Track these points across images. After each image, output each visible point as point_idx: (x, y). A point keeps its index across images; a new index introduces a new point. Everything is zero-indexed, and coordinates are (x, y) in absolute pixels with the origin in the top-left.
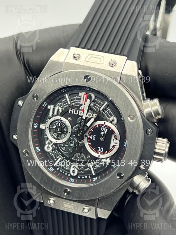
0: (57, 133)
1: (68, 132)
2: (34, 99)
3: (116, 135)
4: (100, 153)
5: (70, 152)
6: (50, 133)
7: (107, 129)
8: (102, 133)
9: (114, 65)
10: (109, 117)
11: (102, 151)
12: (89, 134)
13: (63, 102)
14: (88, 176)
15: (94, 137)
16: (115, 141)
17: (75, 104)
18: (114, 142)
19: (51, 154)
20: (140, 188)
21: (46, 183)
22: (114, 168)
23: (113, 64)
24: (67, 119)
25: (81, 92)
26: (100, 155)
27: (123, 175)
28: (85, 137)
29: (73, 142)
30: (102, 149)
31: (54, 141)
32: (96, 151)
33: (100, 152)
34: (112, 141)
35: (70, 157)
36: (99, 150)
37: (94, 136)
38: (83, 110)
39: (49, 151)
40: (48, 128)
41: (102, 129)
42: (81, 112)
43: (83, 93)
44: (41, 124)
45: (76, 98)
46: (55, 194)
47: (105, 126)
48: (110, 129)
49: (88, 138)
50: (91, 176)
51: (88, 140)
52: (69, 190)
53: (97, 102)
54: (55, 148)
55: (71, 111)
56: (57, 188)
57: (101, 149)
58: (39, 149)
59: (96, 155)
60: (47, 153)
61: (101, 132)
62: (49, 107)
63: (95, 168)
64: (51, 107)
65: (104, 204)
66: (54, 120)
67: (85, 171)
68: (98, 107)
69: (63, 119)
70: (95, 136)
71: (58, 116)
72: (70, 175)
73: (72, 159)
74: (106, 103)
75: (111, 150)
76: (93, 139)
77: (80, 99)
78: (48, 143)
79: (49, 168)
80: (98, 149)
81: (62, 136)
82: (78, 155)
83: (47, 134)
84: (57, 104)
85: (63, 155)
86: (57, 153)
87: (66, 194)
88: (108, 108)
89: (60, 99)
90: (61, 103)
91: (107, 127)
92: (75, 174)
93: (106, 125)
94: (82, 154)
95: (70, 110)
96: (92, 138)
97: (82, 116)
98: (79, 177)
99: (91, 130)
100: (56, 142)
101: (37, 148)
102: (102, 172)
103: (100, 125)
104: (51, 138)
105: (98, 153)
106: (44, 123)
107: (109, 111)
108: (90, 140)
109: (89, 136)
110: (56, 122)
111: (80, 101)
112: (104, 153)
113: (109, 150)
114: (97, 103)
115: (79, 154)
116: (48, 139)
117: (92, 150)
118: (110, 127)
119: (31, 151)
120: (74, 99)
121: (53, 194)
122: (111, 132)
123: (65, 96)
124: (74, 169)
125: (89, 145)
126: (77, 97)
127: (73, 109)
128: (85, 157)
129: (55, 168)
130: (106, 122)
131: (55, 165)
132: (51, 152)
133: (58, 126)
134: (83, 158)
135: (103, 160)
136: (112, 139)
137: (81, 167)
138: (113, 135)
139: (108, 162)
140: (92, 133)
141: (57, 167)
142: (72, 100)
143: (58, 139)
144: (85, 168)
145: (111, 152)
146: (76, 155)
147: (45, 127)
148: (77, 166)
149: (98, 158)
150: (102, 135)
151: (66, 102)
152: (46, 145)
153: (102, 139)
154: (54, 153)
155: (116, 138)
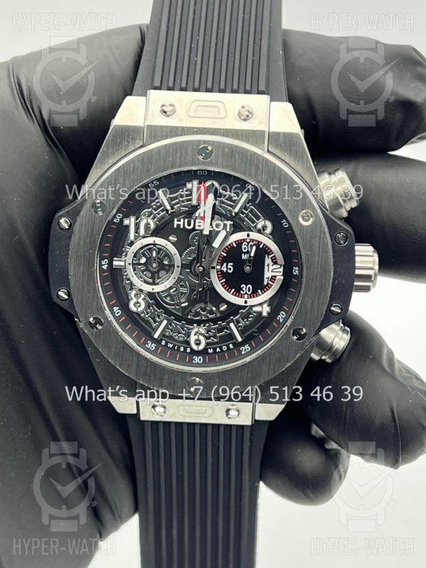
0: (150, 271)
1: (174, 266)
3: (274, 256)
4: (246, 296)
5: (183, 305)
6: (136, 274)
7: (254, 248)
8: (244, 257)
9: (250, 116)
10: (253, 222)
11: (249, 291)
12: (219, 263)
13: (154, 207)
14: (228, 346)
15: (229, 267)
16: (271, 268)
17: (179, 207)
18: (270, 270)
19: (142, 315)
20: (334, 349)
21: (150, 377)
22: (281, 321)
23: (248, 116)
24: (169, 241)
25: (190, 181)
26: (248, 300)
27: (305, 330)
28: (212, 270)
29: (186, 284)
30: (249, 288)
31: (148, 288)
32: (238, 292)
33: (246, 293)
34: (266, 268)
35: (185, 315)
36: (243, 291)
37: (230, 264)
38: (203, 218)
39: (140, 309)
40: (129, 264)
41: (245, 249)
42: (199, 222)
43: (195, 183)
44: (115, 259)
47: (250, 242)
48: (261, 246)
49: (217, 272)
50: (234, 344)
51: (218, 275)
52: (198, 379)
54: (151, 302)
55: (179, 223)
56: (174, 381)
57: (246, 288)
58: (119, 311)
59: (239, 301)
60: (136, 315)
61: (243, 254)
62: (126, 222)
63: (240, 327)
64: (130, 222)
66: (141, 246)
67: (220, 337)
68: (228, 205)
69: (159, 241)
70: (232, 264)
71: (147, 237)
72: (192, 349)
73: (189, 317)
74: (245, 196)
75: (268, 286)
76: (228, 270)
77: (191, 195)
78: (136, 295)
79: (147, 345)
80: (241, 289)
81: (160, 276)
82: (201, 308)
83: (130, 276)
84: (141, 212)
85: (167, 312)
86: (155, 311)
87: (192, 389)
88: (250, 204)
90: (149, 209)
91: (253, 242)
92: (201, 347)
93: (251, 239)
94: (209, 304)
95: (176, 223)
96: (225, 270)
97: (202, 231)
98: (209, 350)
99: (222, 253)
100: (153, 289)
101: (116, 309)
102: (256, 332)
103: (240, 242)
104: (138, 283)
105: (241, 297)
106: (120, 256)
107: (252, 210)
108: (222, 275)
109: (219, 267)
110: (146, 250)
111: (190, 200)
112: (255, 295)
113: (264, 288)
115: (202, 305)
116: (132, 286)
117: (230, 293)
118: (259, 242)
119: (106, 318)
120: (176, 198)
122: (263, 251)
124: (198, 337)
125: (221, 284)
127: (182, 220)
128: (214, 309)
129: (158, 342)
130: (251, 233)
131: (156, 336)
132: (143, 313)
133: (150, 258)
134: (211, 312)
135: (255, 309)
136: (266, 264)
137: (210, 331)
138: (267, 256)
139: (266, 310)
140: (224, 260)
141: (162, 340)
142: (172, 199)
143: (154, 284)
144: (220, 330)
145: (268, 290)
146: (196, 308)
147: (123, 263)
148: (202, 330)
149: (244, 307)
150: (245, 260)
151: (161, 206)
152: (132, 299)
153: (248, 267)
154: (150, 312)
155: (274, 261)
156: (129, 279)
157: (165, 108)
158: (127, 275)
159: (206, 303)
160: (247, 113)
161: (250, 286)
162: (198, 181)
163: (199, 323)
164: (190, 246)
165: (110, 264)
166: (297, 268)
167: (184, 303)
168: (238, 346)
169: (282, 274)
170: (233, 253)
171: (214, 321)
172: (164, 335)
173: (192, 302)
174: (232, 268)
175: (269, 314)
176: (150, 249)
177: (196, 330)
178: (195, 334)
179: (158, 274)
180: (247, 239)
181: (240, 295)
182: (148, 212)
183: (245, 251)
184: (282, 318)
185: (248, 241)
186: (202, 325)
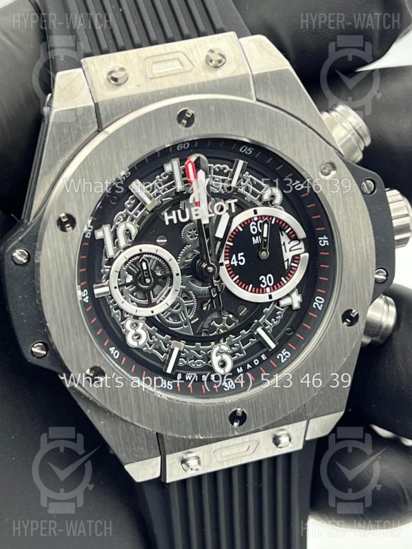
0: (140, 290)
1: (171, 275)
3: (291, 230)
4: (268, 289)
5: (192, 322)
6: (125, 298)
7: (266, 226)
8: (256, 241)
10: (256, 195)
11: (270, 282)
12: (227, 256)
13: (129, 206)
14: (259, 358)
15: (240, 258)
16: (288, 247)
18: (288, 249)
19: (145, 349)
22: (320, 308)
23: (220, 61)
24: (157, 244)
26: (273, 294)
28: (220, 268)
30: (270, 278)
31: (146, 312)
32: (258, 288)
33: (268, 286)
34: (283, 248)
35: (199, 334)
36: (264, 284)
37: (239, 255)
38: (199, 204)
39: (142, 342)
40: (116, 288)
41: (254, 230)
42: (196, 210)
43: (176, 162)
44: (94, 286)
46: (212, 437)
47: (258, 220)
48: (273, 222)
49: (227, 268)
50: (266, 353)
51: (229, 272)
52: (239, 410)
53: (214, 170)
54: (152, 329)
55: (170, 217)
57: (266, 279)
58: (116, 351)
59: (262, 298)
60: (134, 350)
61: (253, 238)
62: (99, 235)
63: (268, 330)
64: (104, 233)
66: (125, 260)
67: (247, 350)
69: (148, 248)
70: (242, 254)
71: (129, 247)
73: (203, 335)
74: (241, 163)
75: (292, 270)
76: (240, 263)
77: (171, 179)
80: (261, 282)
82: (215, 320)
83: (119, 303)
84: (114, 218)
86: (159, 339)
87: (236, 424)
88: (247, 173)
89: (118, 201)
90: (122, 211)
91: (262, 219)
92: (228, 368)
93: (258, 217)
94: (224, 313)
95: (167, 218)
96: (235, 263)
97: (200, 220)
98: (238, 369)
99: (229, 243)
100: (152, 312)
101: (112, 349)
102: (288, 332)
103: (246, 223)
104: (130, 308)
105: (263, 293)
106: (99, 281)
108: (233, 270)
109: (227, 262)
110: (131, 265)
111: (173, 186)
112: (278, 285)
113: (288, 273)
114: (215, 173)
115: (215, 315)
116: (123, 315)
117: (247, 290)
118: (269, 217)
119: (107, 364)
122: (278, 227)
124: (221, 356)
125: (235, 282)
126: (160, 178)
127: (174, 212)
128: (231, 316)
129: (173, 377)
130: (257, 208)
131: (169, 370)
132: (145, 346)
133: (139, 273)
134: (229, 321)
135: (283, 303)
136: (282, 243)
137: (233, 346)
138: (281, 232)
139: (296, 300)
140: (231, 252)
141: (177, 374)
143: (151, 304)
144: (244, 342)
145: (293, 275)
146: (208, 322)
147: (106, 289)
148: (224, 347)
149: (267, 304)
150: (258, 245)
152: (129, 331)
153: (264, 252)
154: (153, 342)
155: (293, 236)
156: (117, 308)
157: (114, 75)
158: (115, 302)
159: (220, 312)
160: (220, 58)
161: (270, 275)
162: (178, 159)
163: (217, 340)
164: (185, 245)
165: (91, 293)
166: (325, 238)
167: (193, 319)
168: (273, 355)
169: (303, 250)
170: (241, 239)
172: (178, 367)
173: (201, 315)
174: (243, 258)
175: (301, 304)
176: (134, 263)
177: (216, 349)
178: (217, 355)
179: (153, 291)
180: (253, 218)
181: (261, 290)
182: (122, 215)
183: (255, 232)
184: (320, 304)
185: (256, 219)
186: (221, 341)
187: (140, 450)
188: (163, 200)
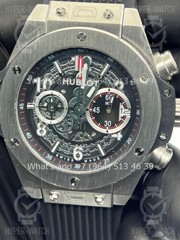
0: (49, 111)
1: (64, 108)
2: (15, 73)
3: (125, 103)
4: (107, 128)
5: (69, 133)
6: (41, 113)
7: (113, 98)
9: (111, 16)
10: (113, 82)
11: (109, 125)
12: (91, 107)
13: (52, 72)
14: (96, 158)
15: (97, 109)
16: (123, 111)
17: (67, 72)
18: (123, 112)
19: (45, 138)
20: (162, 162)
21: (47, 176)
22: (129, 143)
23: (109, 16)
24: (61, 93)
25: (74, 56)
26: (109, 130)
27: (143, 150)
28: (86, 111)
29: (71, 120)
30: (110, 123)
31: (48, 122)
33: (108, 126)
34: (120, 111)
35: (71, 139)
36: (106, 125)
38: (81, 78)
39: (43, 135)
40: (37, 107)
41: (107, 98)
43: (77, 57)
44: (28, 103)
45: (68, 64)
46: (61, 187)
47: (110, 94)
48: (117, 97)
49: (90, 112)
50: (100, 157)
51: (90, 114)
52: (77, 178)
53: (95, 65)
54: (50, 130)
56: (62, 179)
57: (108, 123)
58: (30, 135)
59: (104, 131)
60: (41, 138)
61: (106, 102)
63: (104, 147)
65: (121, 188)
66: (44, 95)
67: (92, 153)
68: (97, 71)
69: (55, 93)
70: (99, 108)
71: (48, 90)
72: (74, 160)
73: (73, 140)
74: (108, 65)
75: (121, 122)
76: (97, 111)
77: (74, 65)
78: (41, 126)
79: (46, 157)
80: (105, 123)
81: (56, 115)
82: (80, 135)
83: (37, 114)
84: (44, 75)
85: (60, 137)
86: (53, 136)
87: (73, 184)
88: (111, 71)
89: (48, 68)
90: (49, 73)
91: (112, 94)
92: (80, 158)
93: (110, 93)
94: (85, 133)
96: (95, 111)
97: (80, 86)
98: (85, 160)
99: (93, 101)
100: (51, 122)
101: (28, 134)
102: (113, 150)
103: (104, 94)
104: (42, 118)
105: (105, 128)
106: (31, 102)
107: (112, 74)
108: (93, 114)
109: (91, 110)
110: (47, 99)
111: (74, 68)
112: (113, 127)
113: (119, 123)
114: (95, 67)
115: (81, 133)
116: (39, 120)
117: (98, 125)
118: (116, 94)
119: (21, 139)
120: (65, 66)
121: (57, 186)
122: (118, 100)
123: (54, 63)
124: (78, 152)
125: (93, 120)
126: (70, 63)
128: (88, 135)
129: (54, 155)
130: (111, 89)
131: (53, 151)
132: (45, 137)
133: (50, 103)
134: (86, 137)
135: (113, 136)
136: (120, 108)
137: (86, 149)
138: (121, 103)
139: (119, 137)
140: (94, 105)
141: (56, 154)
142: (63, 67)
143: (52, 119)
144: (91, 149)
145: (121, 124)
146: (77, 135)
147: (33, 106)
148: (81, 148)
149: (106, 135)
150: (107, 105)
151: (56, 72)
152: (38, 128)
153: (109, 110)
154: (49, 136)
155: (125, 106)
156: (36, 116)
157: (59, 11)
158: (35, 114)
159: (84, 132)
161: (110, 121)
162: (79, 56)
163: (79, 144)
164: (74, 96)
165: (25, 106)
166: (139, 111)
167: (70, 131)
168: (102, 159)
169: (130, 114)
170: (100, 101)
171: (88, 143)
172: (58, 151)
173: (75, 131)
174: (99, 110)
175: (121, 139)
176: (49, 98)
177: (77, 148)
178: (76, 151)
179: (54, 113)
180: (108, 92)
181: (104, 127)
182: (48, 75)
183: (107, 100)
184: (129, 141)
185: (109, 93)
186: (81, 145)
187: (32, 183)
188: (69, 73)
